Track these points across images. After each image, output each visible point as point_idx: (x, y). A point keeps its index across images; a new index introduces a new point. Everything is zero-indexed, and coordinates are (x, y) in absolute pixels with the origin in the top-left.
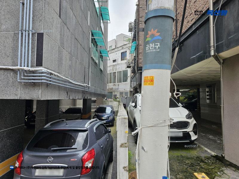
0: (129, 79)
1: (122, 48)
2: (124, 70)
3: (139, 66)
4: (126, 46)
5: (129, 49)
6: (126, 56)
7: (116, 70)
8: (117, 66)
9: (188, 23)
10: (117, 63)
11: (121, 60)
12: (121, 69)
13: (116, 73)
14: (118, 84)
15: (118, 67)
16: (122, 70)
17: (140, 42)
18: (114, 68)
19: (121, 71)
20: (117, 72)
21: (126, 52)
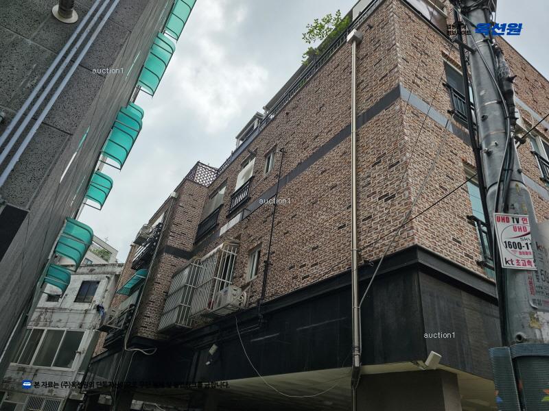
0: (77, 362)
1: (91, 271)
2: (72, 329)
3: (139, 335)
4: (103, 269)
5: (108, 278)
6: (93, 294)
7: (45, 325)
8: (54, 315)
9: (293, 278)
10: (58, 306)
11: (75, 302)
12: (65, 327)
13: (45, 332)
14: (37, 370)
15: (56, 317)
16: (65, 329)
17: (159, 275)
18: (42, 317)
19: (63, 331)
20: (49, 331)
21: (98, 282)
